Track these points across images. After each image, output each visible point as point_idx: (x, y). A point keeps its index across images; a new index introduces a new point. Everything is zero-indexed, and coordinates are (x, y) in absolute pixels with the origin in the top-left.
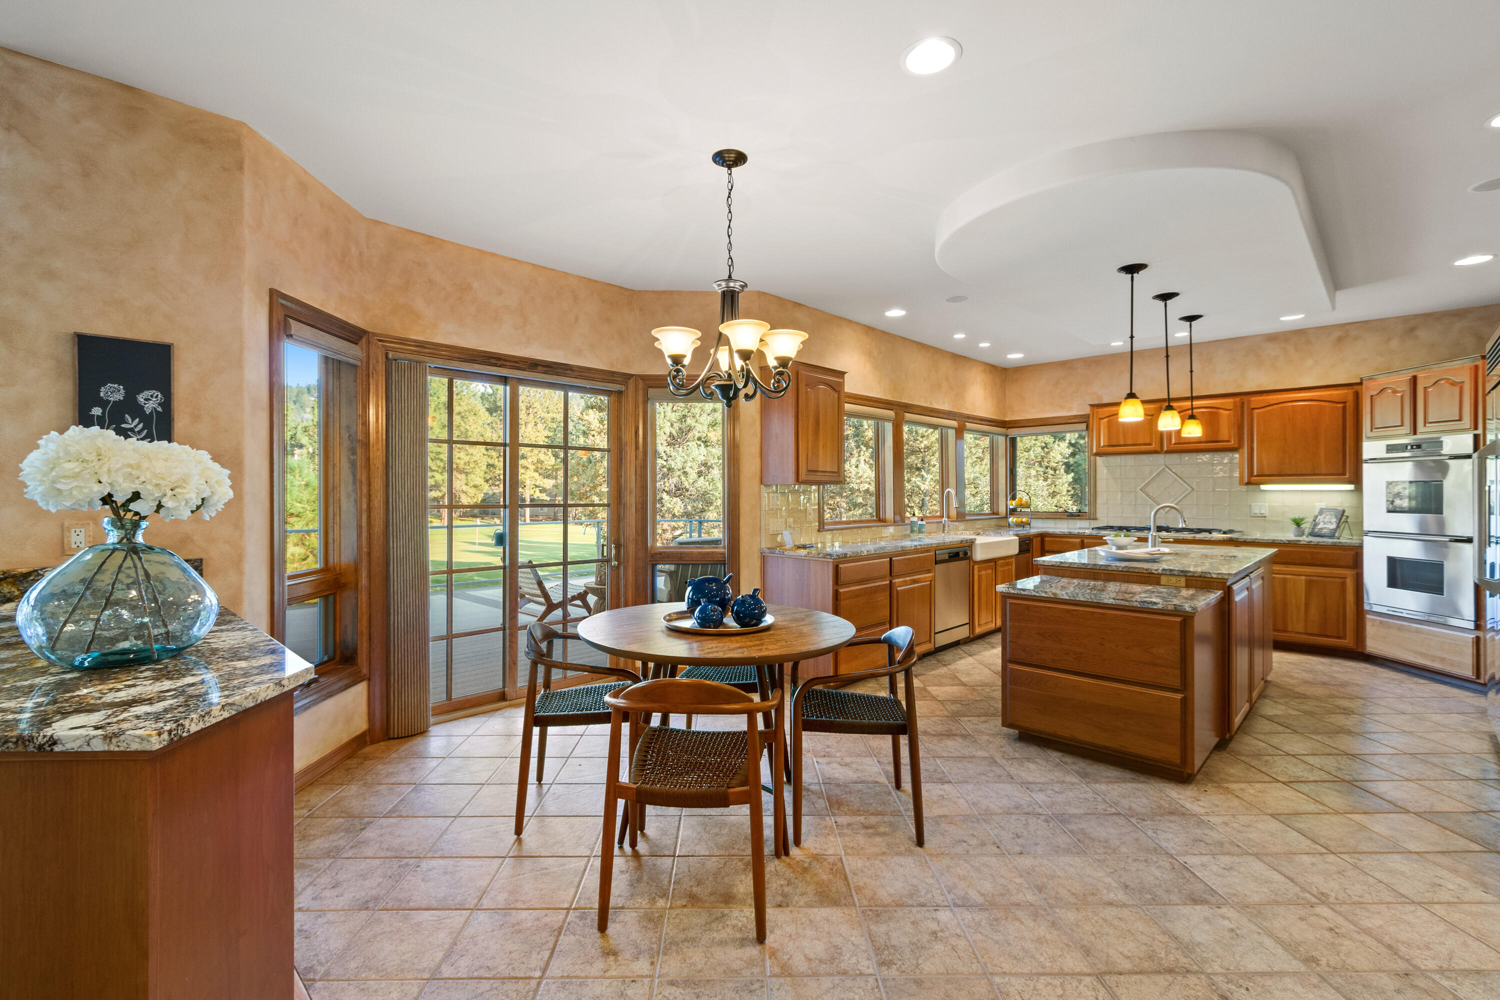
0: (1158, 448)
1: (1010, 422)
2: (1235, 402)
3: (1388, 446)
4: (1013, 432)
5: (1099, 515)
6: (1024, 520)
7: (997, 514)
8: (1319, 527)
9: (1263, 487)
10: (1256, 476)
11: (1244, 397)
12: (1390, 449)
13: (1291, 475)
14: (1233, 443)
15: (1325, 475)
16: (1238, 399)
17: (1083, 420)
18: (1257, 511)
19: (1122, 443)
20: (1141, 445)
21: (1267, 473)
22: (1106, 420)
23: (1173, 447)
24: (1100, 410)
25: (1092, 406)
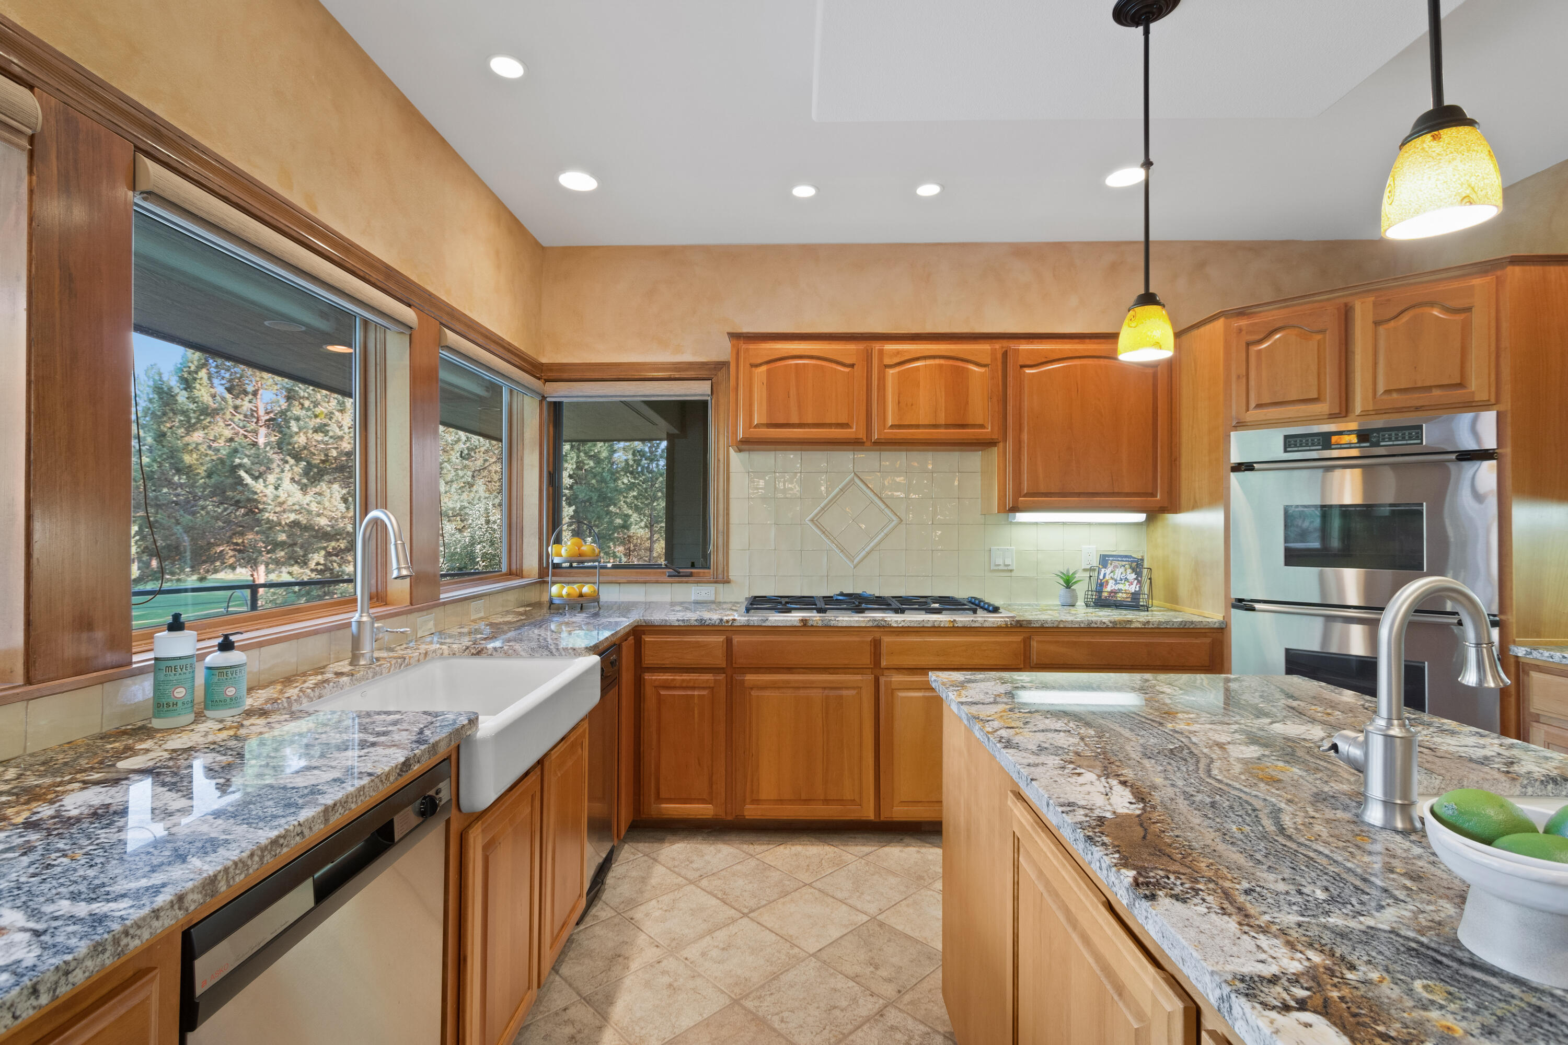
0: (862, 435)
1: (551, 367)
2: (993, 352)
3: (1286, 437)
4: (560, 392)
5: (733, 573)
6: (586, 589)
7: (519, 574)
8: (1109, 589)
9: (1021, 517)
10: (1025, 496)
11: (1005, 343)
12: (1290, 442)
13: (1079, 495)
14: (988, 431)
15: (1128, 495)
16: (998, 345)
17: (704, 374)
18: (1000, 561)
19: (795, 419)
20: (830, 425)
21: (1042, 489)
22: (764, 368)
23: (889, 433)
24: (752, 346)
25: (736, 337)
